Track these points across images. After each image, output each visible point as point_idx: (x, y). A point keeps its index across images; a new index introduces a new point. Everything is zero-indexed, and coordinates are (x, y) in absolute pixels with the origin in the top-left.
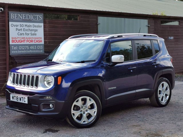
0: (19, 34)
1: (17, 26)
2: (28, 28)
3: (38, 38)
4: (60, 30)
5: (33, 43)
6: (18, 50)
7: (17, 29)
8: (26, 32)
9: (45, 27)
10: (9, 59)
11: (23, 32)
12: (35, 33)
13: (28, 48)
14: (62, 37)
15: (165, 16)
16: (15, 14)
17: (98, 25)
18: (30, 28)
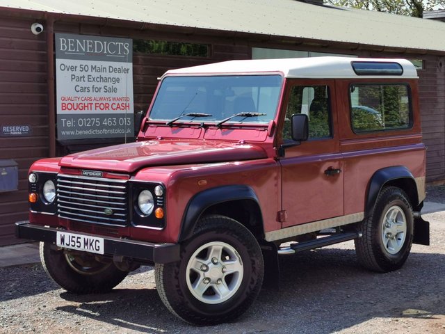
1: (73, 68)
2: (98, 74)
3: (121, 99)
5: (111, 111)
6: (76, 128)
7: (73, 77)
8: (94, 83)
11: (86, 84)
13: (98, 123)
16: (69, 40)
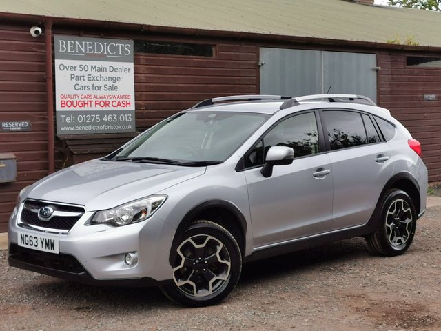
0: (77, 87)
3: (121, 97)
4: (173, 78)
5: (112, 108)
6: (76, 123)
7: (72, 76)
9: (136, 72)
10: (55, 145)
12: (115, 85)
13: (98, 120)
14: (178, 93)
15: (415, 47)
16: (69, 42)
17: (259, 66)
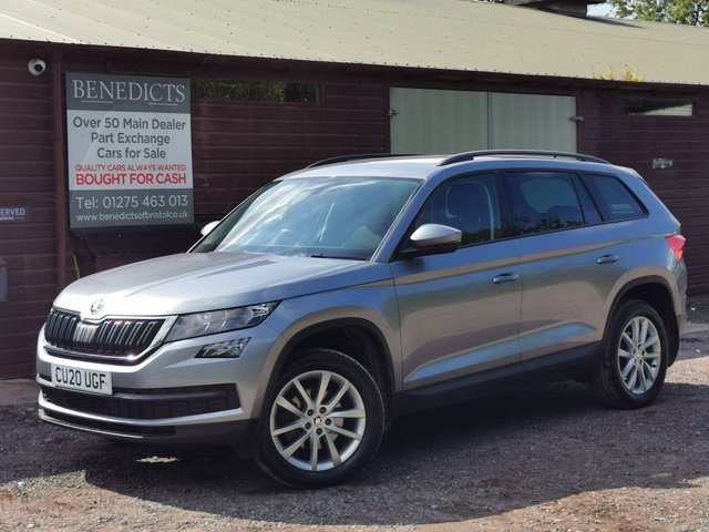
1: (95, 123)
2: (134, 132)
3: (171, 168)
4: (253, 137)
5: (156, 186)
6: (100, 210)
7: (93, 136)
8: (128, 145)
9: (194, 129)
10: (68, 243)
11: (115, 146)
12: (161, 148)
15: (639, 84)
17: (389, 117)
18: (143, 132)
